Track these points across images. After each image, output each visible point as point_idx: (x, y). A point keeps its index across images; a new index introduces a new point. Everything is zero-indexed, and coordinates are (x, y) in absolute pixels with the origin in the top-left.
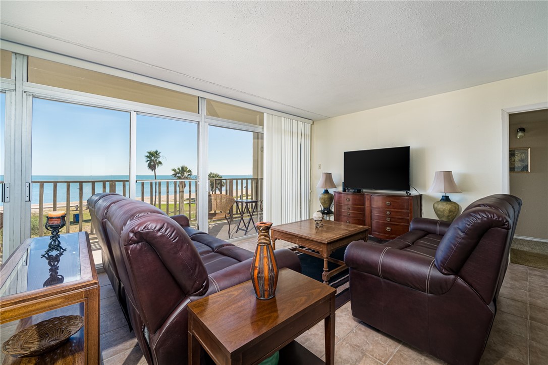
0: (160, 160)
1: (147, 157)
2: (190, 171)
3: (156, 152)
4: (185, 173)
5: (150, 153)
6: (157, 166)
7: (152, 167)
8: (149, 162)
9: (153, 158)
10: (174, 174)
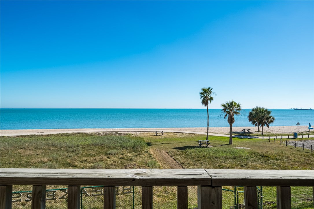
0: (212, 95)
1: (201, 93)
2: (239, 106)
3: (209, 88)
4: (234, 108)
5: (203, 90)
6: (209, 102)
7: (205, 102)
8: (203, 98)
9: (206, 95)
10: (224, 109)
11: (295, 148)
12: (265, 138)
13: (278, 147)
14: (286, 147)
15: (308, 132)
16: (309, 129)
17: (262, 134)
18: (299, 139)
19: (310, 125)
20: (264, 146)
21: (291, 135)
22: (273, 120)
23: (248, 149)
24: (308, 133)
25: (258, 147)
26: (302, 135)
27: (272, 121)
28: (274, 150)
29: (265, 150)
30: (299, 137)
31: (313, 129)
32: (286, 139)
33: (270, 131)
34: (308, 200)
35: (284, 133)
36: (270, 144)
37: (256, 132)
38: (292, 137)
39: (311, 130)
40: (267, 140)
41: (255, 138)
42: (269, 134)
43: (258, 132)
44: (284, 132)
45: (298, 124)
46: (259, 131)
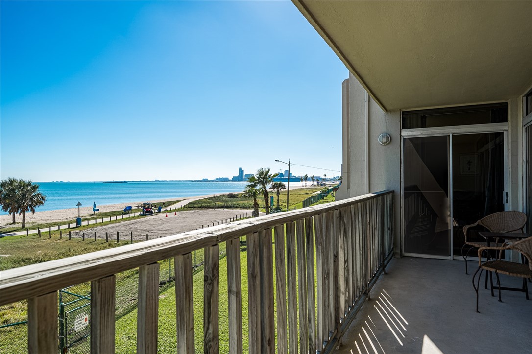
11: (84, 240)
12: (31, 232)
13: (57, 243)
14: (70, 241)
15: (93, 215)
16: (94, 210)
17: (24, 226)
18: (84, 226)
19: (95, 205)
20: (34, 246)
21: (72, 222)
22: (43, 201)
23: (7, 256)
24: (92, 217)
25: (24, 249)
26: (88, 220)
27: (42, 203)
28: (53, 249)
29: (39, 252)
30: (84, 223)
31: (98, 210)
32: (65, 229)
33: (35, 221)
34: (131, 300)
35: (59, 221)
36: (43, 242)
37: (7, 224)
38: (74, 225)
39: (96, 212)
40: (34, 235)
41: (11, 235)
42: (34, 224)
43: (12, 224)
44: (59, 219)
45: (79, 204)
46: (14, 222)
